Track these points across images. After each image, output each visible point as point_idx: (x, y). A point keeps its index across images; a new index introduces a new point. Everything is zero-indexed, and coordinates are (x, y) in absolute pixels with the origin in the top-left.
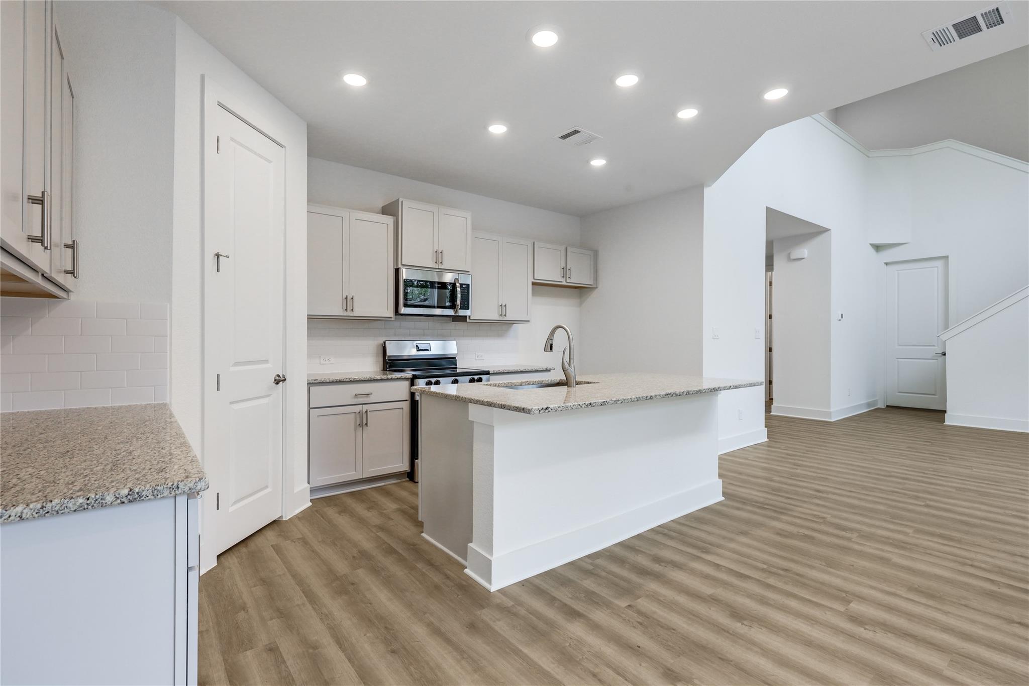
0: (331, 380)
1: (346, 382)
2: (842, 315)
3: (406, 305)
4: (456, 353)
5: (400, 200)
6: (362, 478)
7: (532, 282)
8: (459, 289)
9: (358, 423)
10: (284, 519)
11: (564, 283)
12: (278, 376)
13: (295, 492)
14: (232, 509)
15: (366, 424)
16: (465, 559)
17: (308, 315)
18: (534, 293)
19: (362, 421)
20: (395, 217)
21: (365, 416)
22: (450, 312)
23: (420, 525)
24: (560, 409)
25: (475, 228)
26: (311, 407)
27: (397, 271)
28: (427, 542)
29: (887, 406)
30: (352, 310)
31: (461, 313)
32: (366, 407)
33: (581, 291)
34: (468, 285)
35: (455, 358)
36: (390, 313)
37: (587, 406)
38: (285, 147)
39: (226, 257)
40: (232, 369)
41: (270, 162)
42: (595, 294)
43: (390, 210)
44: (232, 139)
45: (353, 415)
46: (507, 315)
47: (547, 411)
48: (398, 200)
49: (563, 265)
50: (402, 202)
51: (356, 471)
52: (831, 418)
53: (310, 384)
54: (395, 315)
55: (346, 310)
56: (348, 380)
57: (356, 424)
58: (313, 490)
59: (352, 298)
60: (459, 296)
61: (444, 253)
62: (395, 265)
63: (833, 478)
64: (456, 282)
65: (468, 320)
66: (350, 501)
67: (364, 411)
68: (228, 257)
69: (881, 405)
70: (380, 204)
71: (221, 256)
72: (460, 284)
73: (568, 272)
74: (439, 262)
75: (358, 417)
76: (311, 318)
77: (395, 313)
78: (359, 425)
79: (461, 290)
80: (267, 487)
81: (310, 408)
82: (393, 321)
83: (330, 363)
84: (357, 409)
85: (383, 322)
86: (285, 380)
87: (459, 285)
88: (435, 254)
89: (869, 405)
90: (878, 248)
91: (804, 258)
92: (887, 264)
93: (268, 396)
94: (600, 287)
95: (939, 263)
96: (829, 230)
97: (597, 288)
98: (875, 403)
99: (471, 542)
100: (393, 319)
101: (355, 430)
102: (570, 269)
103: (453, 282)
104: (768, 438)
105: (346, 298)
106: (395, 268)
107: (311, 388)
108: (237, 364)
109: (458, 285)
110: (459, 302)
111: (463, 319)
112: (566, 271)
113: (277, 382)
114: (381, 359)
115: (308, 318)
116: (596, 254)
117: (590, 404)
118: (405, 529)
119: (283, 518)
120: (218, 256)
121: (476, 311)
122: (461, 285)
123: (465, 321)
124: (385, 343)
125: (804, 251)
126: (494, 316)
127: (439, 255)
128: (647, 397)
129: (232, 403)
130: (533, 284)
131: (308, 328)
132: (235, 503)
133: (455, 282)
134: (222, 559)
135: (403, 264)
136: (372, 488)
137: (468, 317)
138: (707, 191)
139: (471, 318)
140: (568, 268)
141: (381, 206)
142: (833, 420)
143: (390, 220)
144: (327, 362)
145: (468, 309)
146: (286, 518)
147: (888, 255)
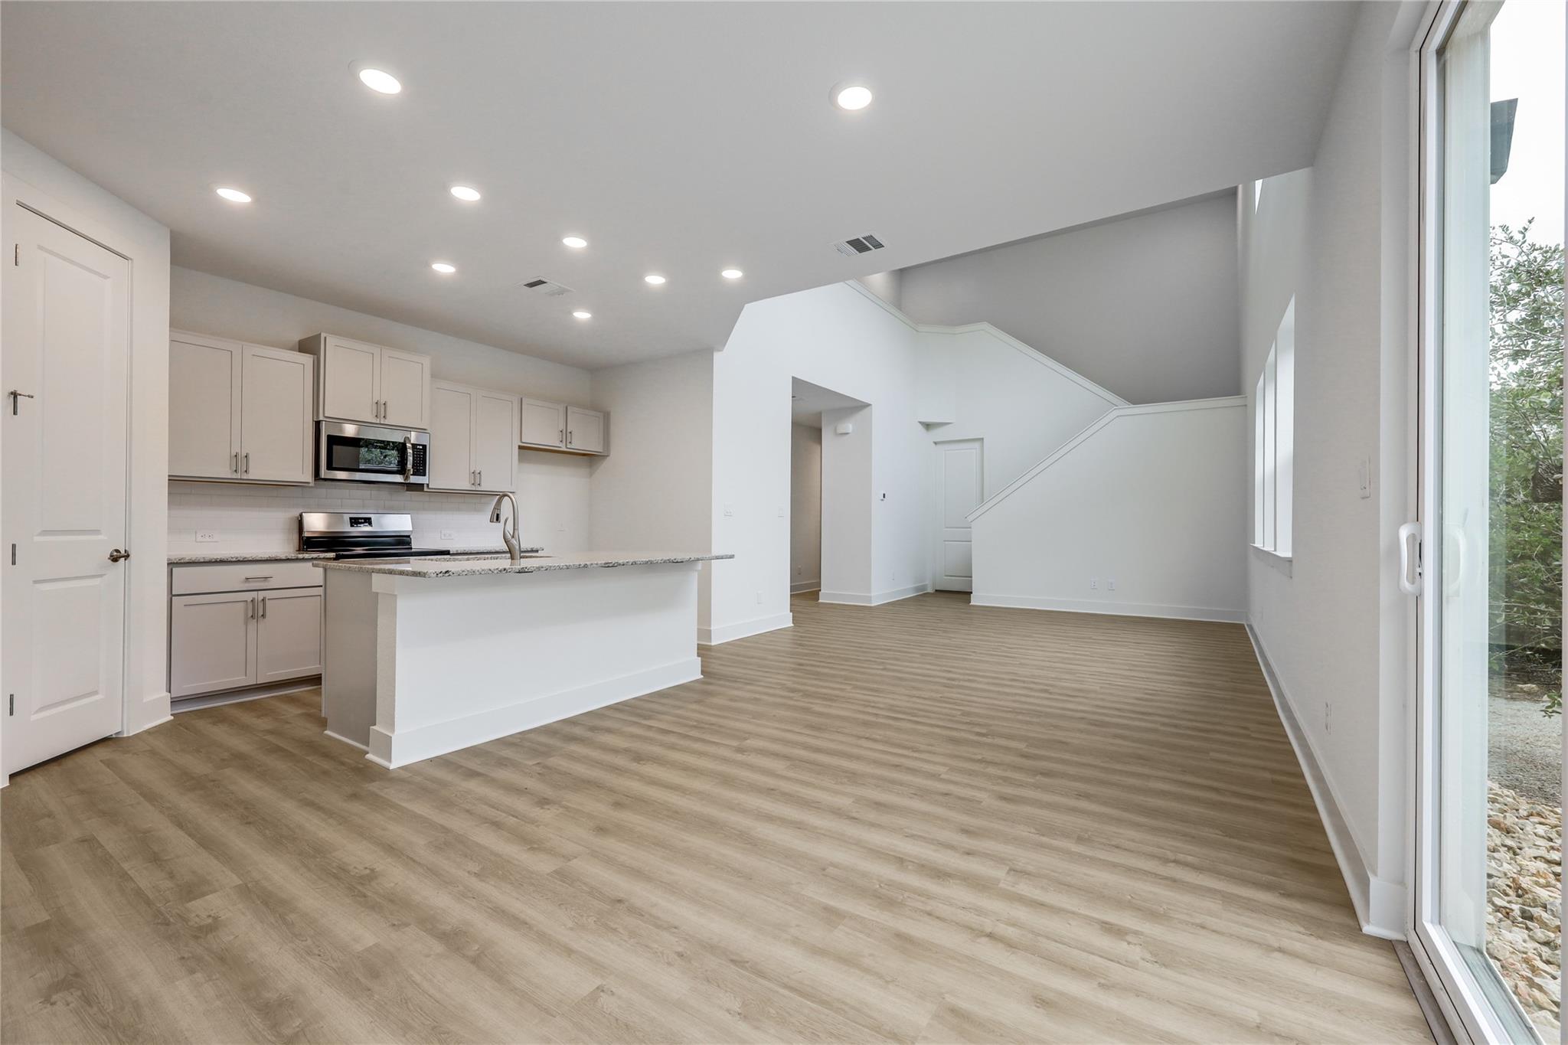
0: (207, 560)
1: (232, 562)
2: (884, 495)
3: (330, 467)
4: (411, 529)
5: (323, 335)
6: (257, 684)
7: (519, 446)
8: (410, 451)
9: (250, 614)
10: (125, 735)
11: (564, 449)
12: (117, 551)
13: (144, 701)
14: (34, 717)
15: (263, 615)
16: (367, 744)
17: (169, 476)
18: (521, 459)
19: (257, 612)
20: (316, 356)
21: (261, 605)
22: (399, 478)
23: (323, 723)
24: (464, 573)
25: (434, 376)
26: (173, 593)
27: (317, 425)
28: (330, 738)
29: (936, 591)
30: (246, 471)
31: (414, 479)
32: (262, 595)
33: (590, 459)
34: (424, 447)
35: (409, 536)
36: (308, 476)
37: (500, 571)
38: (131, 259)
39: (29, 396)
40: (37, 539)
41: (106, 277)
42: (606, 464)
43: (309, 346)
44: (40, 248)
45: (242, 604)
46: (482, 484)
47: (447, 575)
48: (320, 334)
49: (562, 427)
50: (325, 338)
51: (246, 675)
52: (871, 603)
53: (172, 564)
54: (315, 480)
55: (236, 471)
56: (234, 559)
57: (247, 616)
58: (175, 702)
59: (246, 456)
60: (410, 458)
61: (388, 405)
62: (315, 417)
63: (823, 653)
64: (407, 441)
65: (426, 489)
66: (236, 713)
67: (261, 598)
68: (32, 397)
69: (930, 590)
70: (296, 337)
71: (20, 395)
72: (412, 444)
73: (569, 435)
74: (382, 416)
75: (250, 606)
76: (174, 480)
77: (315, 477)
78: (252, 616)
79: (413, 452)
80: (96, 693)
81: (171, 595)
82: (312, 487)
83: (214, 540)
84: (249, 596)
85: (300, 489)
86: (128, 556)
87: (410, 445)
88: (375, 406)
89: (917, 589)
90: (928, 426)
91: (847, 433)
92: (936, 443)
93: (101, 576)
94: (612, 454)
95: (977, 445)
96: (869, 405)
97: (608, 456)
98: (924, 587)
99: (375, 725)
100: (310, 485)
101: (246, 624)
102: (570, 433)
103: (402, 441)
104: (793, 623)
105: (236, 456)
106: (315, 420)
107: (174, 569)
108: (45, 533)
109: (408, 445)
110: (409, 466)
111: (419, 487)
112: (566, 435)
113: (115, 559)
114: (296, 537)
115: (169, 480)
116: (606, 417)
117: (505, 570)
118: (306, 730)
119: (123, 734)
120: (15, 395)
121: (436, 477)
122: (414, 446)
123: (422, 490)
124: (301, 515)
125: (849, 426)
126: (465, 485)
127: (381, 408)
128: (580, 565)
129: (35, 582)
130: (520, 447)
131: (169, 494)
132: (42, 709)
133: (405, 441)
134: (19, 779)
135: (326, 415)
136: (272, 697)
137: (425, 486)
138: (717, 356)
139: (430, 487)
140: (569, 431)
141: (298, 340)
142: (873, 605)
143: (307, 359)
144: (207, 539)
145: (425, 475)
146: (129, 732)
147: (938, 434)
